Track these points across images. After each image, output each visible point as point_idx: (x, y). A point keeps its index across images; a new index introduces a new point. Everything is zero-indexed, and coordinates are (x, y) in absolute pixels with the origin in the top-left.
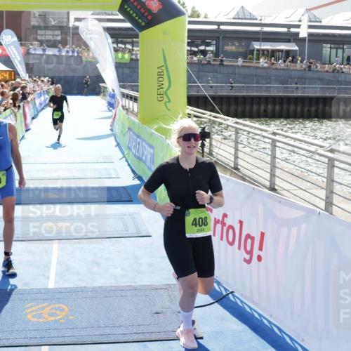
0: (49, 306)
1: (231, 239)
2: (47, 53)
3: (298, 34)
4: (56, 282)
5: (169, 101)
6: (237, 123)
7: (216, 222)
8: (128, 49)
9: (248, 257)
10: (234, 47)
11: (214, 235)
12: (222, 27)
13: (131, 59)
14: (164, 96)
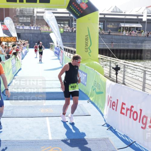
1: (135, 117)
2: (24, 28)
3: (142, 19)
4: (52, 137)
5: (91, 52)
6: (125, 62)
7: (127, 110)
8: (62, 27)
9: (144, 126)
10: (111, 26)
11: (126, 115)
12: (106, 16)
13: (64, 31)
14: (88, 49)
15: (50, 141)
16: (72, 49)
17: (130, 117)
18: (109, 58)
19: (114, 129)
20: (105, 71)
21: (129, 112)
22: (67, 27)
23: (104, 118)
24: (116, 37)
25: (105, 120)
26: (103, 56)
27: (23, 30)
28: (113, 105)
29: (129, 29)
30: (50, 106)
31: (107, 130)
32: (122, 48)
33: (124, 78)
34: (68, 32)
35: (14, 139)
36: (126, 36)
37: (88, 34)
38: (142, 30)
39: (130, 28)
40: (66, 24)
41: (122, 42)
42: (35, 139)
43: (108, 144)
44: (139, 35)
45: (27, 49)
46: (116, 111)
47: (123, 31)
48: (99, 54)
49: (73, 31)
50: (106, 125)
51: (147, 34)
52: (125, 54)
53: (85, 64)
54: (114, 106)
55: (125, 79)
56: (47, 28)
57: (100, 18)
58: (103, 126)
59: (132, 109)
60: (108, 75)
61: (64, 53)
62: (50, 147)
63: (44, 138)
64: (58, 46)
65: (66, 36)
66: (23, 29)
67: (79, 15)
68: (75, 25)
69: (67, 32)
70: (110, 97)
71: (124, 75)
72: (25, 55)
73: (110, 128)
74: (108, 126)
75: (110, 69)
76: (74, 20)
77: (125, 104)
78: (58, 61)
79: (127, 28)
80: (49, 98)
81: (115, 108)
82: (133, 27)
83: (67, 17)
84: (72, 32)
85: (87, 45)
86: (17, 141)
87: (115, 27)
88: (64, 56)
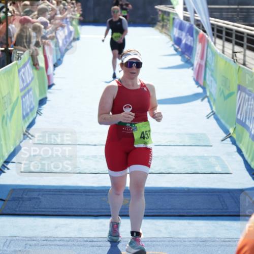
16: (241, 28)
30: (161, 239)
45: (71, 28)
61: (212, 44)
64: (187, 19)
72: (67, 50)
78: (189, 73)
80: (155, 212)
88: (210, 56)
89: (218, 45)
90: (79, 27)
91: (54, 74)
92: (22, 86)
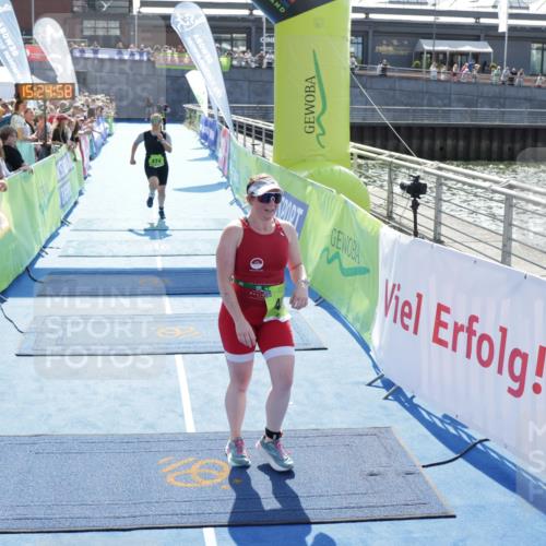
0: (196, 461)
1: (485, 356)
2: (100, 56)
3: (496, 27)
4: (195, 422)
5: (324, 134)
6: (440, 169)
7: (458, 329)
8: (225, 50)
9: (516, 386)
10: (390, 48)
11: (454, 349)
12: (372, 16)
13: (232, 66)
14: (316, 125)
15: (189, 438)
16: (261, 124)
17: (468, 356)
18: (387, 152)
19: (409, 396)
20: (373, 199)
21: (463, 336)
22: (244, 52)
23: (370, 356)
24: (405, 85)
25: (375, 366)
26: (365, 149)
27: (96, 62)
28: (403, 314)
29: (449, 60)
30: (188, 315)
31: (386, 398)
32: (426, 122)
33: (438, 223)
34: (245, 68)
35: (66, 431)
36: (439, 80)
37: (314, 74)
38: (492, 64)
39: (453, 54)
40: (239, 43)
41: (425, 102)
42: (138, 429)
43: (389, 448)
44: (482, 78)
45: (106, 125)
46: (416, 332)
47: (429, 66)
48: (352, 139)
49: (261, 64)
50: (379, 383)
51: (510, 75)
52: (438, 143)
53: (305, 174)
54: (409, 316)
55: (440, 223)
56: (176, 55)
57: (355, 22)
58: (370, 385)
59: (476, 326)
60: (385, 213)
61: (234, 138)
62: (191, 459)
63: (167, 426)
64: (211, 116)
65: (240, 82)
66: (94, 59)
67: (282, 10)
68: (269, 45)
69: (241, 67)
70: (394, 286)
71: (438, 211)
72: (103, 144)
73: (395, 393)
74: (388, 384)
75: (391, 192)
76: (267, 29)
77: (447, 310)
78: (213, 164)
79: (441, 56)
80: (183, 291)
81: (410, 322)
82: (463, 54)
83: (243, 19)
84: (260, 67)
85: (310, 109)
86: (76, 438)
87: (402, 53)
88: (232, 149)
89: (240, 140)
90: (113, 124)
91: (90, 167)
92: (59, 178)
